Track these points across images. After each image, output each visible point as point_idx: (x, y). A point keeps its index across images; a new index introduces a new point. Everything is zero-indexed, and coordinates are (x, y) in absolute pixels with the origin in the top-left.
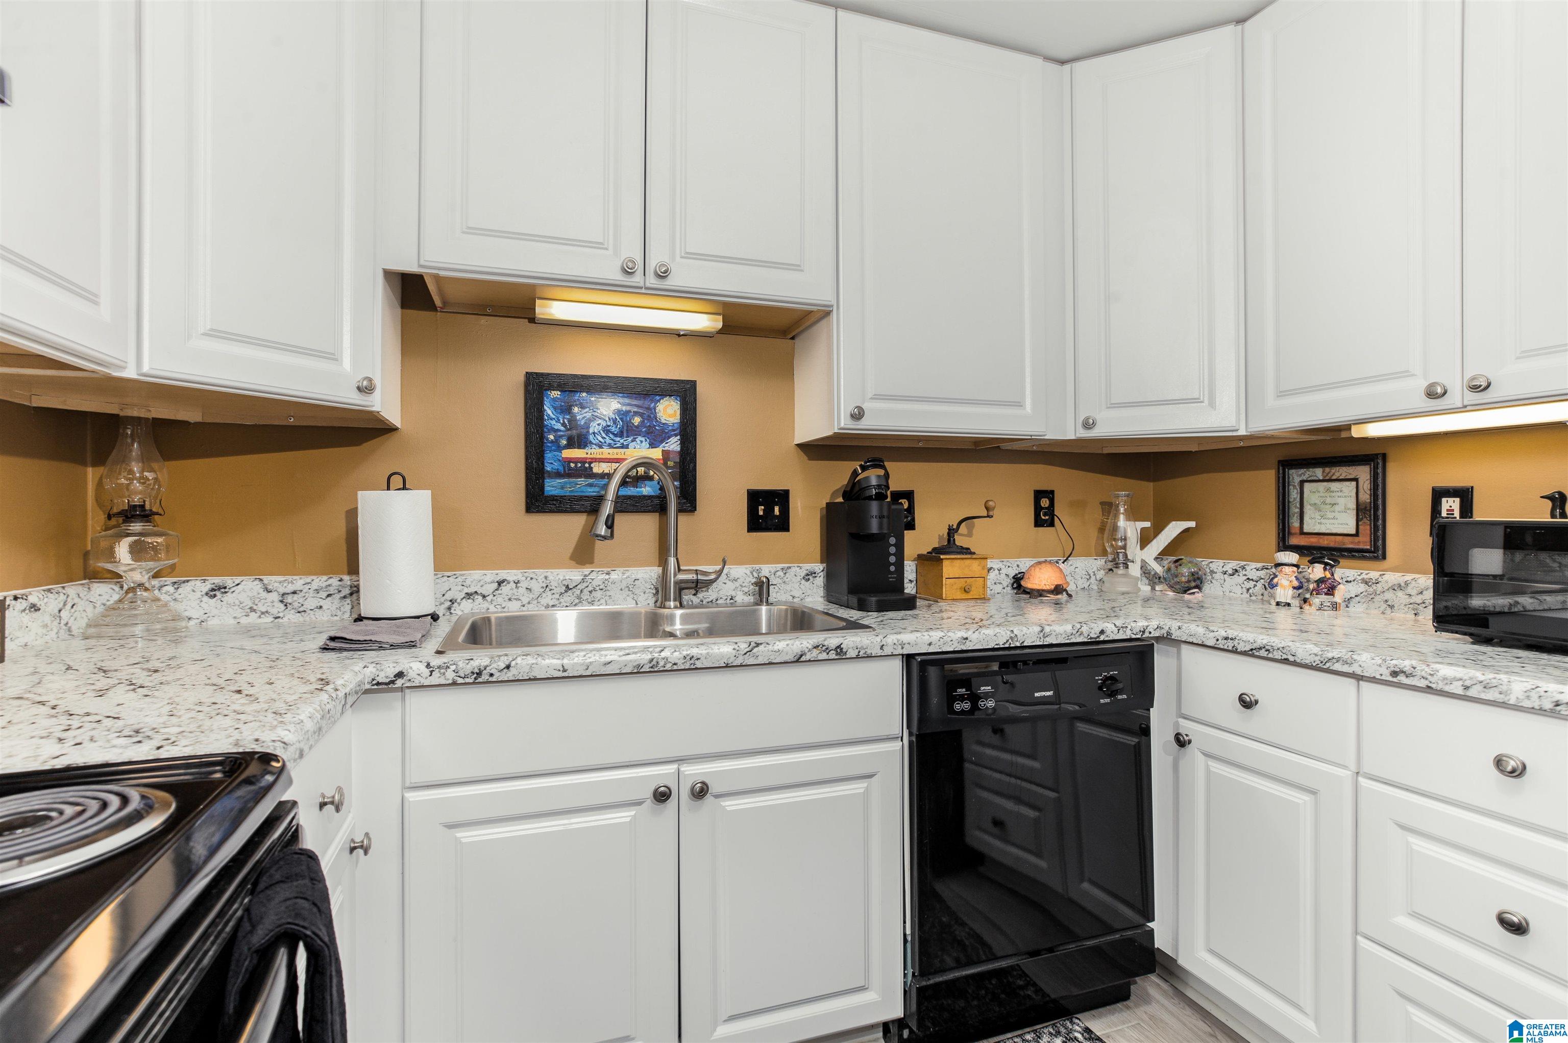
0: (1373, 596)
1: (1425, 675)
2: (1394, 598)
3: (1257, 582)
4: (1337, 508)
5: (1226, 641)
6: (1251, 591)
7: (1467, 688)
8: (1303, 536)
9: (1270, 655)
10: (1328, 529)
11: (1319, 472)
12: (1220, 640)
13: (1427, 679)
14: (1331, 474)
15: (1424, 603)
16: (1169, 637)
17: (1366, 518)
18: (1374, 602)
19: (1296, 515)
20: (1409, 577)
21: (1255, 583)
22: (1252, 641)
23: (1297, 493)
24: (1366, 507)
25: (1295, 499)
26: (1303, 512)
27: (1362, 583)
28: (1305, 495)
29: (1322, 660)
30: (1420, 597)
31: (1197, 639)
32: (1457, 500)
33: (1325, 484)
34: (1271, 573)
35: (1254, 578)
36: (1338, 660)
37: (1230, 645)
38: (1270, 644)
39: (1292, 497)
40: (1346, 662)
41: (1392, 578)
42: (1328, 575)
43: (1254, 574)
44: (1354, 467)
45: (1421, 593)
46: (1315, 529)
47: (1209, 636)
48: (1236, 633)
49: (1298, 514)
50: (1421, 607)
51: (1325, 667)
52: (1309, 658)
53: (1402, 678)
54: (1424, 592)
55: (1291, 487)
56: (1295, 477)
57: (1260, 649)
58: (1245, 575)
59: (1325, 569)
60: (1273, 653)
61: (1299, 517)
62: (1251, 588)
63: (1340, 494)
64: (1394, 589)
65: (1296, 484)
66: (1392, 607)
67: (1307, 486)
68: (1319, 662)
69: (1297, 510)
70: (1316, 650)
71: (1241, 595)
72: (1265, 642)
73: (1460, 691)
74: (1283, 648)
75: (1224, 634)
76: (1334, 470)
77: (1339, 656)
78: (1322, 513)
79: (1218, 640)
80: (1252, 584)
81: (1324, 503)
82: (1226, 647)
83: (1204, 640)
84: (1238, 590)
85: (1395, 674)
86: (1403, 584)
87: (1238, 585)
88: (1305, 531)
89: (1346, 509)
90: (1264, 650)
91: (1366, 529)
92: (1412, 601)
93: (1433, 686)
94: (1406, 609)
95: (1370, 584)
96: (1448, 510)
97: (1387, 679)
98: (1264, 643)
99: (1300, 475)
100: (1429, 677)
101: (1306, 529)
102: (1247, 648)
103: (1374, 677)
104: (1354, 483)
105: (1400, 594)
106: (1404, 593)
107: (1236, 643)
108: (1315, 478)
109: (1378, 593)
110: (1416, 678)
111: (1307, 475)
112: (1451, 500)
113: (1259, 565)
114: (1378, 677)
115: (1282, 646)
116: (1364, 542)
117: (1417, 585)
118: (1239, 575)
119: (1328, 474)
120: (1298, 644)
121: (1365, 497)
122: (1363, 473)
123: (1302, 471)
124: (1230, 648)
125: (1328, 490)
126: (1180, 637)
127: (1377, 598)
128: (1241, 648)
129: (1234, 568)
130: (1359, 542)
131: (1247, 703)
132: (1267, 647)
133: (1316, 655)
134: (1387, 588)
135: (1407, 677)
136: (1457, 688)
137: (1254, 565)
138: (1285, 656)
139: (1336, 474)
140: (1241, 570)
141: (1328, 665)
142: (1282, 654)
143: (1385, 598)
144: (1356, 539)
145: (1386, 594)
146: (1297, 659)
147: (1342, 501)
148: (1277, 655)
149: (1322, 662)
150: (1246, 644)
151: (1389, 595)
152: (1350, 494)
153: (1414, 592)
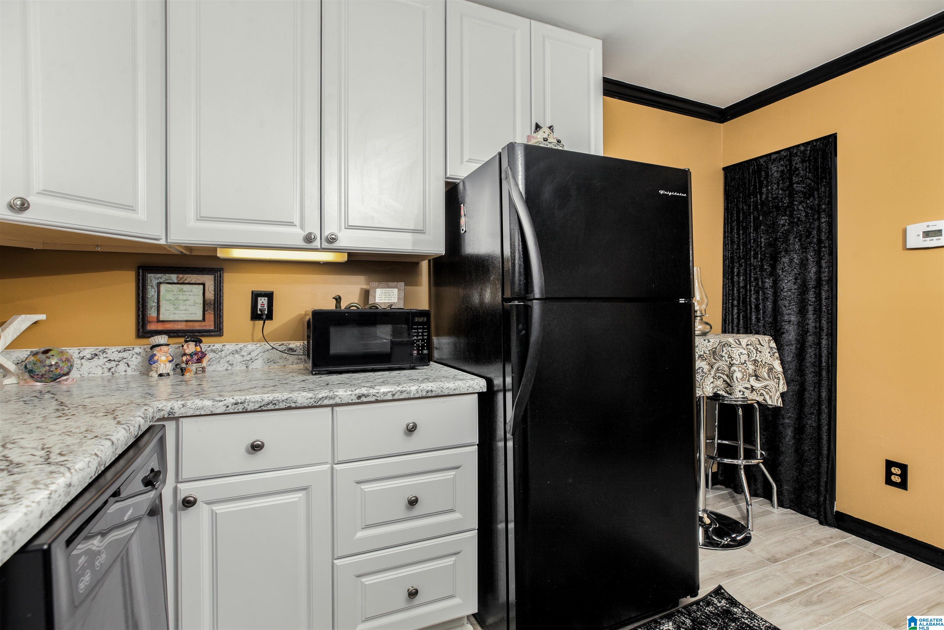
0: (219, 360)
1: (374, 394)
2: (233, 359)
3: (119, 362)
4: (188, 303)
5: (236, 406)
6: (113, 370)
7: (393, 395)
8: (160, 323)
9: (277, 407)
10: (181, 317)
11: (174, 277)
12: (230, 407)
13: (375, 396)
14: (184, 279)
15: (251, 359)
16: (171, 416)
17: (211, 309)
18: (220, 363)
19: (153, 308)
20: (241, 345)
21: (117, 363)
22: (260, 400)
23: (155, 291)
24: (210, 302)
25: (153, 296)
26: (160, 305)
27: (211, 352)
28: (161, 293)
29: (315, 400)
30: (249, 356)
31: (205, 411)
32: (266, 298)
33: (179, 286)
34: (134, 353)
35: (116, 359)
36: (326, 398)
37: (240, 408)
38: (276, 399)
39: (150, 294)
40: (331, 398)
41: (231, 347)
42: (198, 349)
43: (117, 356)
44: (202, 276)
45: (250, 354)
46: (170, 318)
47: (218, 406)
48: (243, 398)
49: (156, 307)
50: (250, 362)
51: (317, 404)
52: (306, 401)
53: (364, 399)
54: (251, 353)
55: (149, 287)
56: (153, 279)
57: (268, 404)
58: (106, 357)
59: (196, 346)
60: (279, 405)
61: (156, 310)
62: (113, 367)
63: (190, 293)
64: (233, 354)
65: (154, 285)
66: (232, 365)
67: (163, 287)
68: (314, 402)
69: (155, 304)
70: (310, 395)
71: (102, 375)
72: (271, 398)
73: (391, 398)
74: (287, 399)
75: (233, 401)
76: (186, 276)
77: (326, 395)
78: (176, 307)
79: (228, 407)
80: (113, 364)
81: (177, 299)
82: (236, 410)
83: (213, 410)
84: (99, 371)
85: (359, 397)
86: (238, 350)
87: (99, 367)
88: (161, 319)
89: (195, 304)
90: (271, 404)
91: (210, 316)
92: (244, 359)
93: (379, 398)
94: (241, 365)
95: (217, 352)
96: (261, 304)
97: (355, 401)
98: (270, 400)
99: (158, 278)
100: (377, 394)
101: (162, 318)
102: (257, 406)
103: (348, 403)
104: (201, 286)
105: (237, 356)
106: (239, 355)
107: (246, 405)
108: (171, 281)
109: (222, 357)
110: (370, 397)
111: (163, 278)
112: (263, 298)
113: (119, 348)
114: (350, 401)
115: (286, 398)
116: (210, 325)
117: (247, 349)
118: (99, 358)
119: (181, 279)
120: (296, 394)
121: (210, 295)
122: (209, 280)
123: (160, 275)
124: (241, 410)
125: (181, 290)
126: (185, 413)
127: (222, 361)
128: (251, 407)
129: (93, 353)
130: (205, 325)
131: (256, 448)
132: (273, 402)
133: (311, 398)
134: (228, 353)
135: (366, 397)
136: (389, 397)
137: (114, 349)
138: (288, 405)
139: (188, 279)
140: (101, 354)
141: (319, 403)
142: (286, 404)
143: (228, 360)
144: (203, 323)
145: (227, 357)
146: (297, 404)
147: (192, 298)
148: (282, 406)
149: (315, 402)
150: (256, 404)
151: (229, 358)
152: (198, 294)
153: (245, 354)
